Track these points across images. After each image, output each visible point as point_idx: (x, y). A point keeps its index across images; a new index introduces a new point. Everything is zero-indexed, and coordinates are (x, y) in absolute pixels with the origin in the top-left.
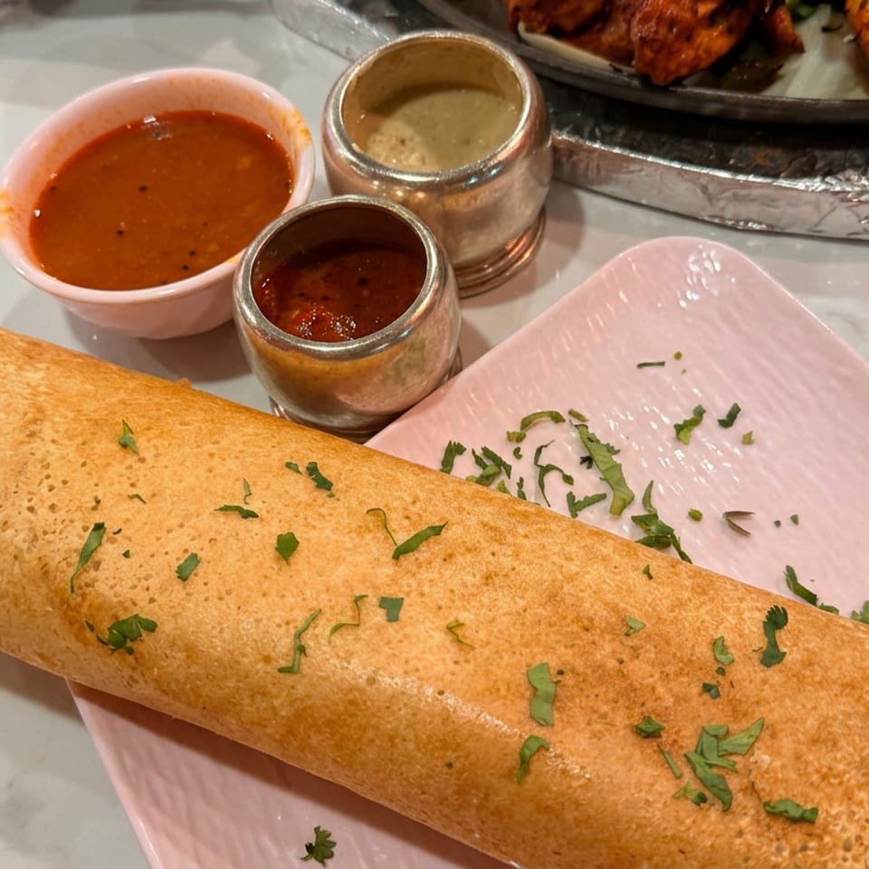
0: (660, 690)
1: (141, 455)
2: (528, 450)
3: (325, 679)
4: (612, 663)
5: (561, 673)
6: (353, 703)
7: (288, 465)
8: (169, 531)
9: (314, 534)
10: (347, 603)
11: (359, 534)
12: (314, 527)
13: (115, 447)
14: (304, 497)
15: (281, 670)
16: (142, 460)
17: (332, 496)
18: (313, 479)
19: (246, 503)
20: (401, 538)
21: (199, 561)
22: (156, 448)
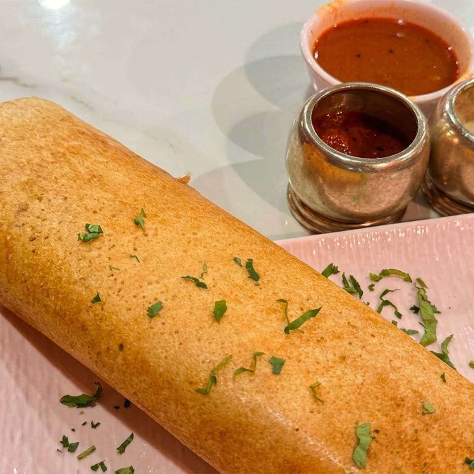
0: (438, 457)
1: (146, 232)
3: (224, 403)
4: (411, 432)
5: (377, 431)
7: (235, 259)
8: (150, 283)
9: (239, 307)
10: (249, 355)
11: (268, 314)
12: (241, 303)
13: (132, 223)
14: (239, 282)
15: (198, 391)
16: (146, 235)
17: (257, 285)
18: (248, 271)
19: (202, 279)
20: (293, 318)
21: (162, 308)
22: (156, 229)
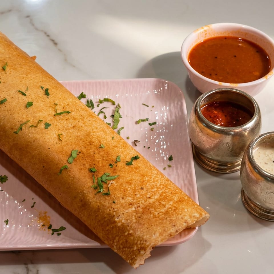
0: (100, 162)
1: (6, 72)
2: (101, 106)
4: (92, 153)
5: (80, 153)
6: (28, 145)
7: (41, 87)
9: (37, 104)
10: (37, 121)
12: (39, 103)
13: (1, 68)
15: (14, 132)
16: (6, 73)
17: (47, 97)
18: (45, 92)
19: (25, 92)
20: (59, 112)
21: (6, 101)
22: (11, 71)
